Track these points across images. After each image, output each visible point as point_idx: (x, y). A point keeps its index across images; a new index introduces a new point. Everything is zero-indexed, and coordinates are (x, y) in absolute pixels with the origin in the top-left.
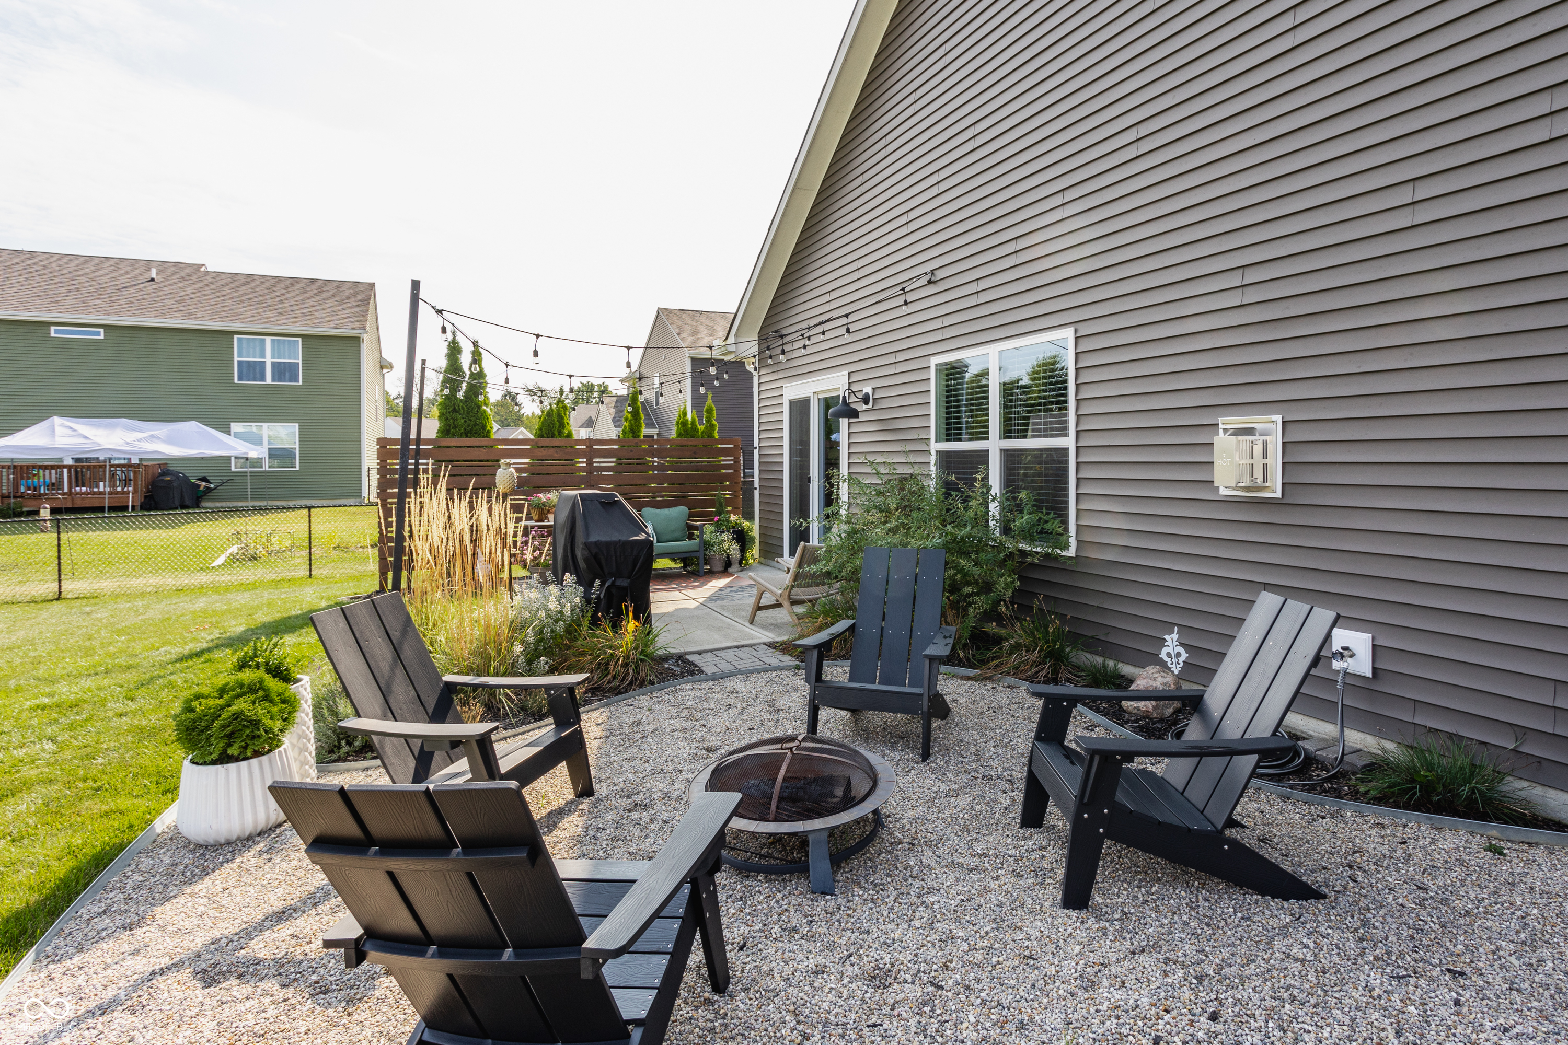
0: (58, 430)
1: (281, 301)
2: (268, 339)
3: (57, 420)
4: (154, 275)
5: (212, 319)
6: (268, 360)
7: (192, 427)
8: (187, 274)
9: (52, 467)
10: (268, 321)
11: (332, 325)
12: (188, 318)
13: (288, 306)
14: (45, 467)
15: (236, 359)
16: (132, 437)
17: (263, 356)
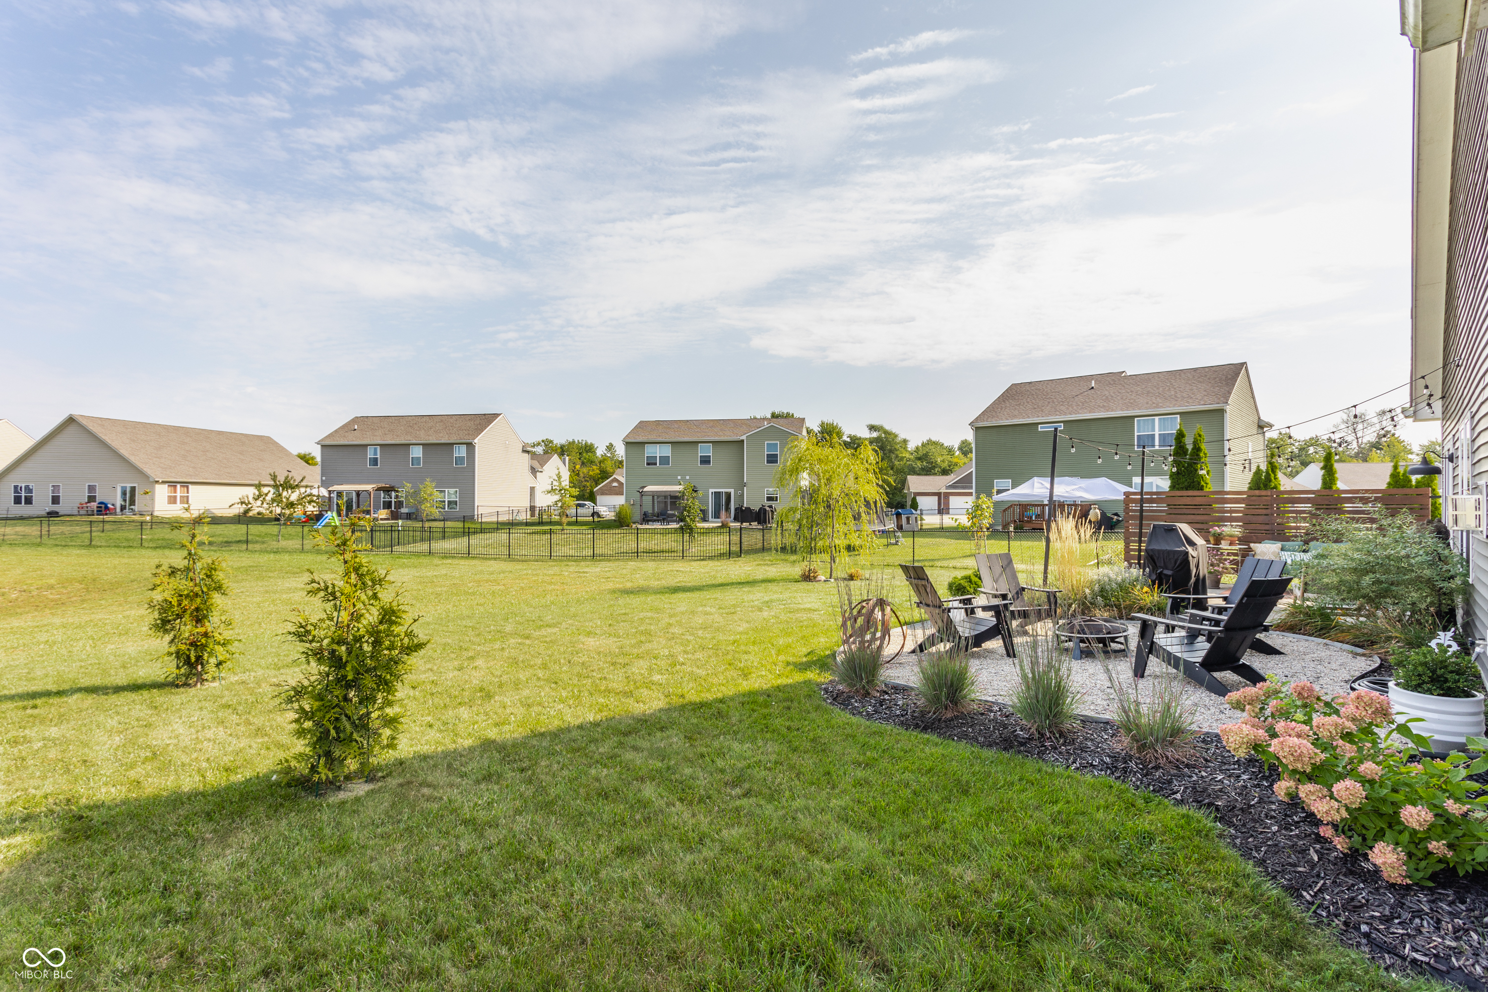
0: (1036, 485)
1: (1169, 389)
2: (1157, 418)
3: (1036, 479)
4: (1093, 385)
5: (1122, 410)
6: (1157, 433)
7: (1103, 481)
8: (1113, 380)
9: (1038, 505)
10: (1157, 407)
11: (1202, 402)
12: (1108, 411)
13: (1173, 393)
14: (1036, 505)
15: (1136, 434)
16: (1069, 488)
17: (1154, 431)
